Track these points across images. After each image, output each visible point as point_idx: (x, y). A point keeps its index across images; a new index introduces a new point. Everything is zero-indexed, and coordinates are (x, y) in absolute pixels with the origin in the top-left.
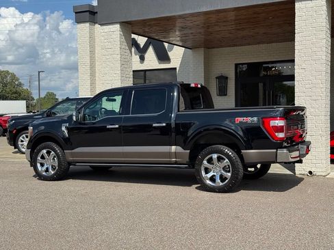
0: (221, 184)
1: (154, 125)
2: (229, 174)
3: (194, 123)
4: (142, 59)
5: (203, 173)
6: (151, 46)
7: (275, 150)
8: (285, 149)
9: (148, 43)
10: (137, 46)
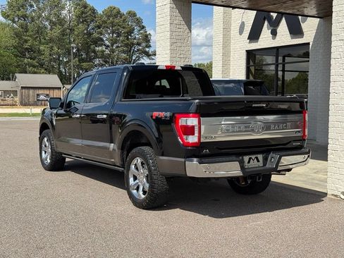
0: (143, 197)
2: (148, 186)
4: (274, 33)
5: (131, 180)
6: (284, 18)
7: (183, 160)
8: (195, 159)
9: (281, 15)
10: (270, 19)
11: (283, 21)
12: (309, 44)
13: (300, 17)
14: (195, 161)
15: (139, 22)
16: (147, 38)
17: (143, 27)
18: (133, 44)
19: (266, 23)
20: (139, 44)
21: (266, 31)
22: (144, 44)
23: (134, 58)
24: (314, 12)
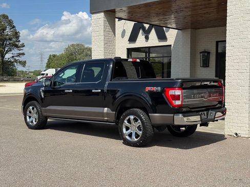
0: (136, 140)
1: (93, 91)
2: (141, 132)
3: (118, 91)
4: (147, 38)
5: (124, 130)
6: (153, 29)
7: (172, 115)
8: (181, 114)
9: (152, 26)
10: (144, 28)
11: (153, 31)
12: (171, 46)
13: (164, 28)
14: (181, 115)
15: (10, 23)
16: (16, 35)
17: (14, 27)
18: (6, 39)
19: (141, 31)
20: (10, 39)
21: (141, 36)
22: (14, 40)
23: (6, 49)
24: (174, 26)
